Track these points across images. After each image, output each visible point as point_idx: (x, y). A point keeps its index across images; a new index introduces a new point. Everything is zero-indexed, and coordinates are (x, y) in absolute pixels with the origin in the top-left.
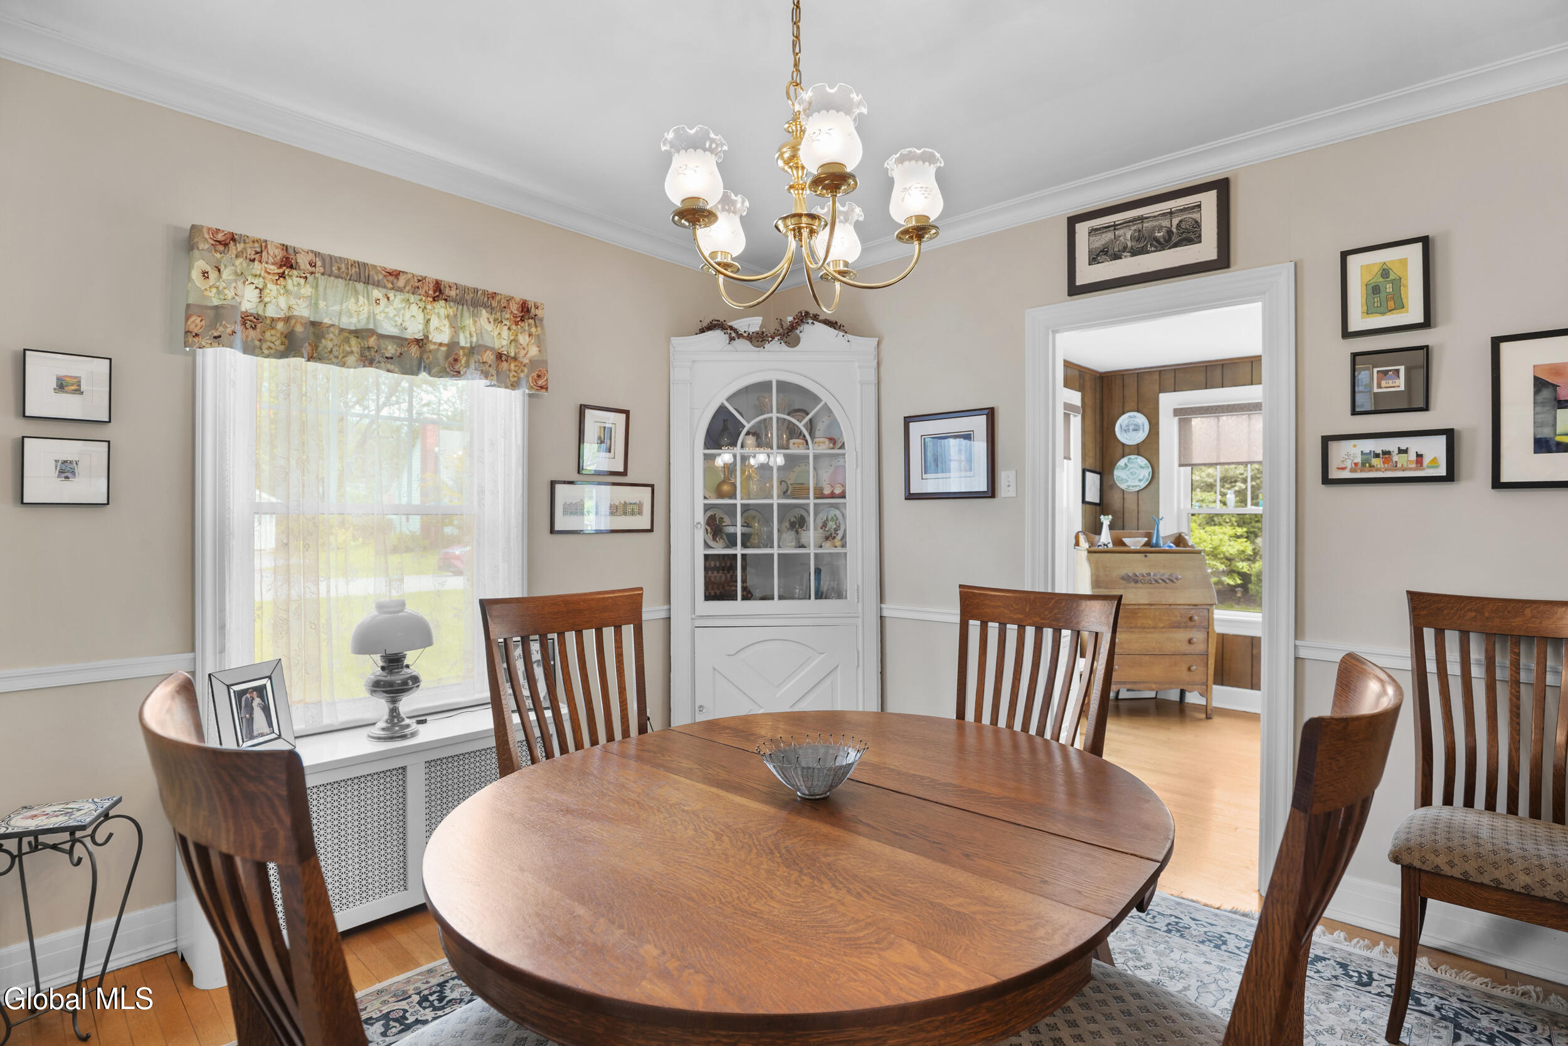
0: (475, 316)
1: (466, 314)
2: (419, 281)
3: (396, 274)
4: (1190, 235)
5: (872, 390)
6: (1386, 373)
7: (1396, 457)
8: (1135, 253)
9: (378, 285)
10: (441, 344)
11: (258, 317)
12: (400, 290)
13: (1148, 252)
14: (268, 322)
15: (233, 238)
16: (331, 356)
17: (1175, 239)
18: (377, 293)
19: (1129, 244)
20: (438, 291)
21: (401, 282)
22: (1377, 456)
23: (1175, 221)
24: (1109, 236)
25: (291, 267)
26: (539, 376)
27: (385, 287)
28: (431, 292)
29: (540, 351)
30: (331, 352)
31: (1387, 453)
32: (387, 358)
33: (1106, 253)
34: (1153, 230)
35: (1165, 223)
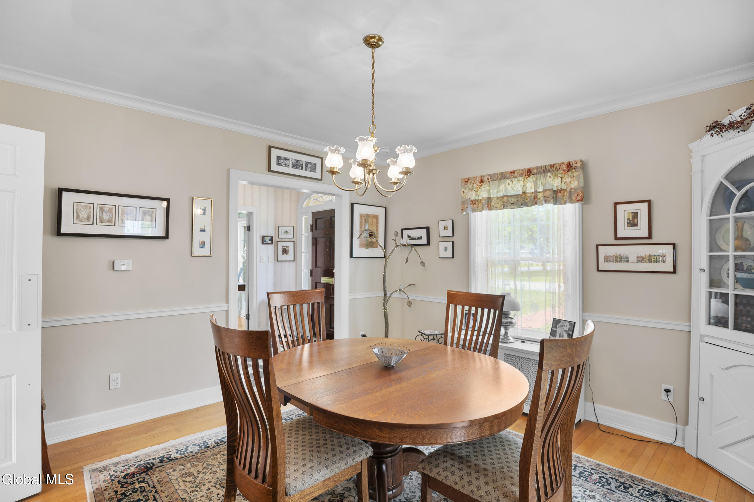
0: (545, 177)
1: (542, 177)
2: (522, 171)
3: (513, 172)
9: (508, 178)
10: (532, 193)
11: (476, 201)
12: (516, 177)
14: (480, 201)
15: (469, 179)
16: (494, 208)
18: (508, 181)
20: (530, 172)
21: (516, 174)
25: (483, 182)
26: (578, 195)
27: (511, 178)
28: (526, 174)
29: (578, 183)
30: (494, 206)
32: (512, 204)
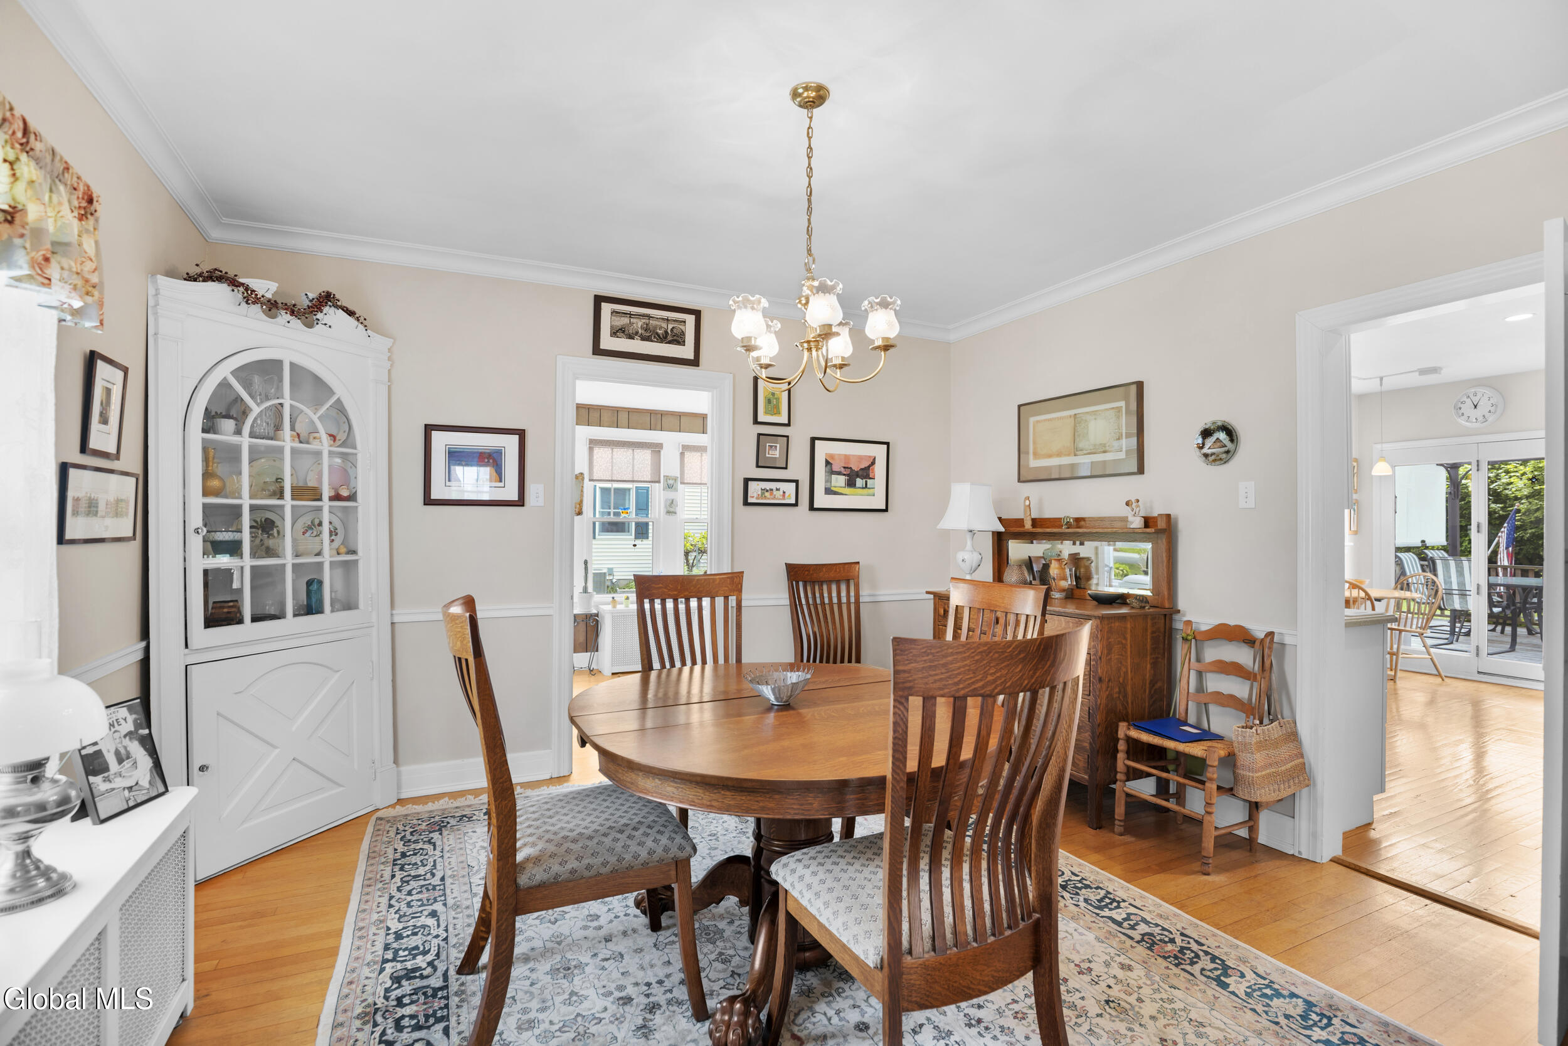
4: (677, 339)
5: (384, 390)
6: (771, 446)
7: (775, 492)
8: (643, 339)
13: (652, 341)
17: (669, 338)
19: (640, 331)
22: (767, 491)
23: (670, 326)
24: (625, 321)
28: (19, 135)
31: (772, 490)
33: (624, 332)
34: (656, 327)
35: (664, 325)
